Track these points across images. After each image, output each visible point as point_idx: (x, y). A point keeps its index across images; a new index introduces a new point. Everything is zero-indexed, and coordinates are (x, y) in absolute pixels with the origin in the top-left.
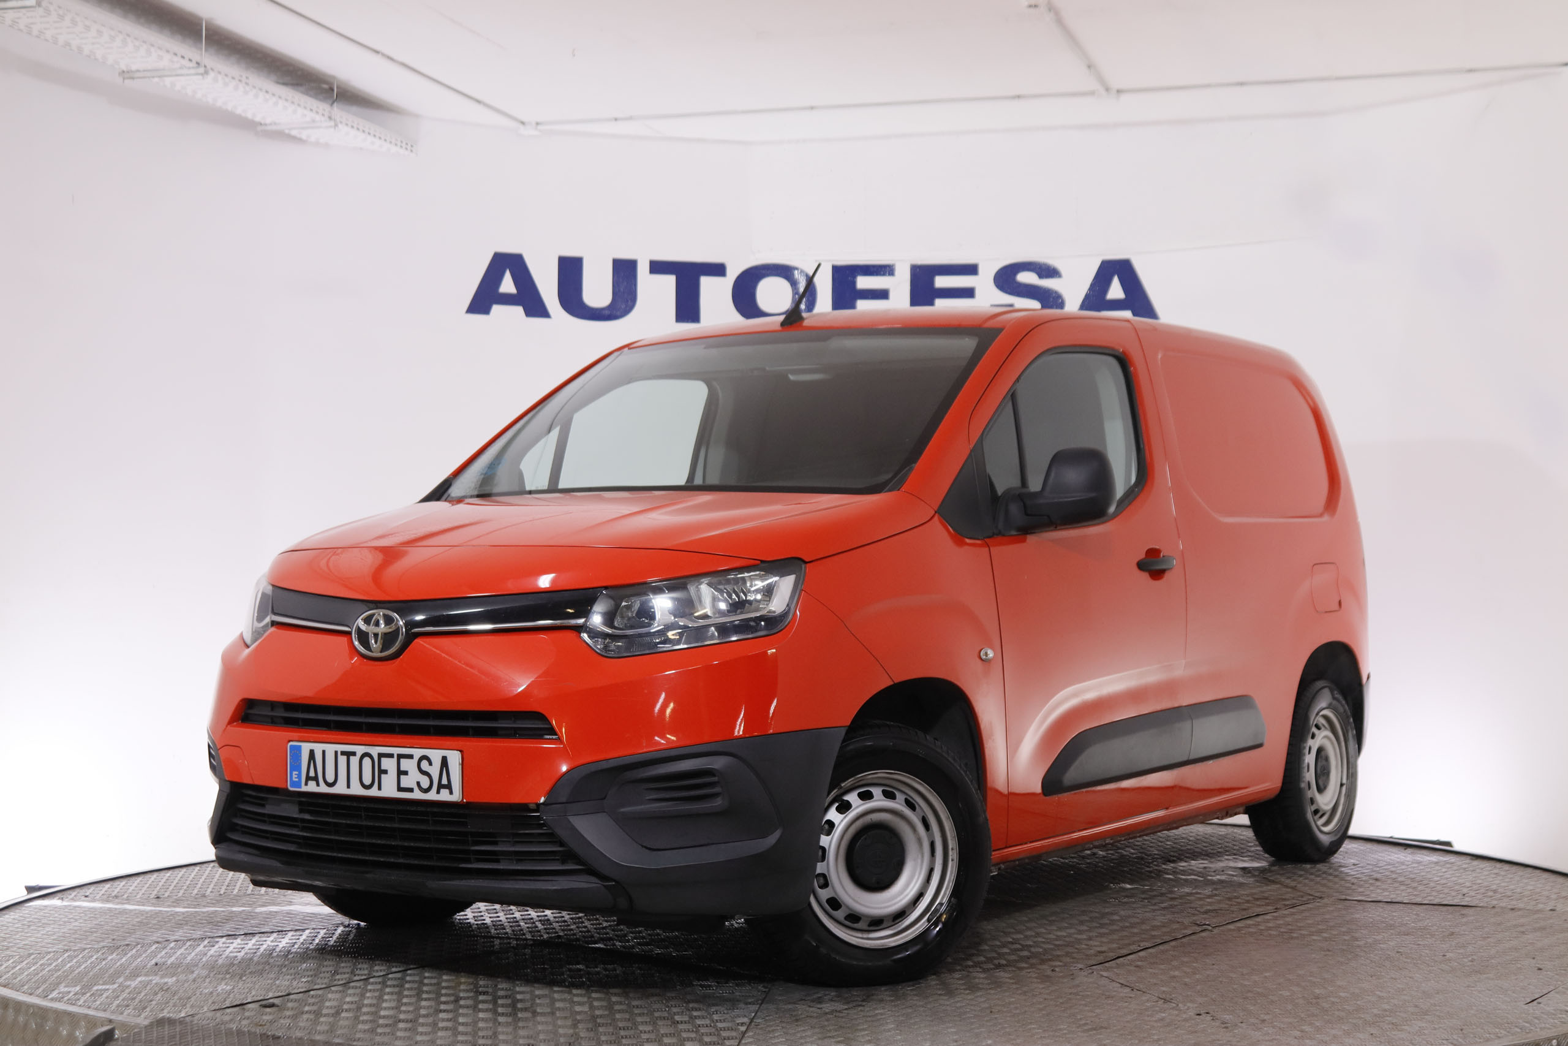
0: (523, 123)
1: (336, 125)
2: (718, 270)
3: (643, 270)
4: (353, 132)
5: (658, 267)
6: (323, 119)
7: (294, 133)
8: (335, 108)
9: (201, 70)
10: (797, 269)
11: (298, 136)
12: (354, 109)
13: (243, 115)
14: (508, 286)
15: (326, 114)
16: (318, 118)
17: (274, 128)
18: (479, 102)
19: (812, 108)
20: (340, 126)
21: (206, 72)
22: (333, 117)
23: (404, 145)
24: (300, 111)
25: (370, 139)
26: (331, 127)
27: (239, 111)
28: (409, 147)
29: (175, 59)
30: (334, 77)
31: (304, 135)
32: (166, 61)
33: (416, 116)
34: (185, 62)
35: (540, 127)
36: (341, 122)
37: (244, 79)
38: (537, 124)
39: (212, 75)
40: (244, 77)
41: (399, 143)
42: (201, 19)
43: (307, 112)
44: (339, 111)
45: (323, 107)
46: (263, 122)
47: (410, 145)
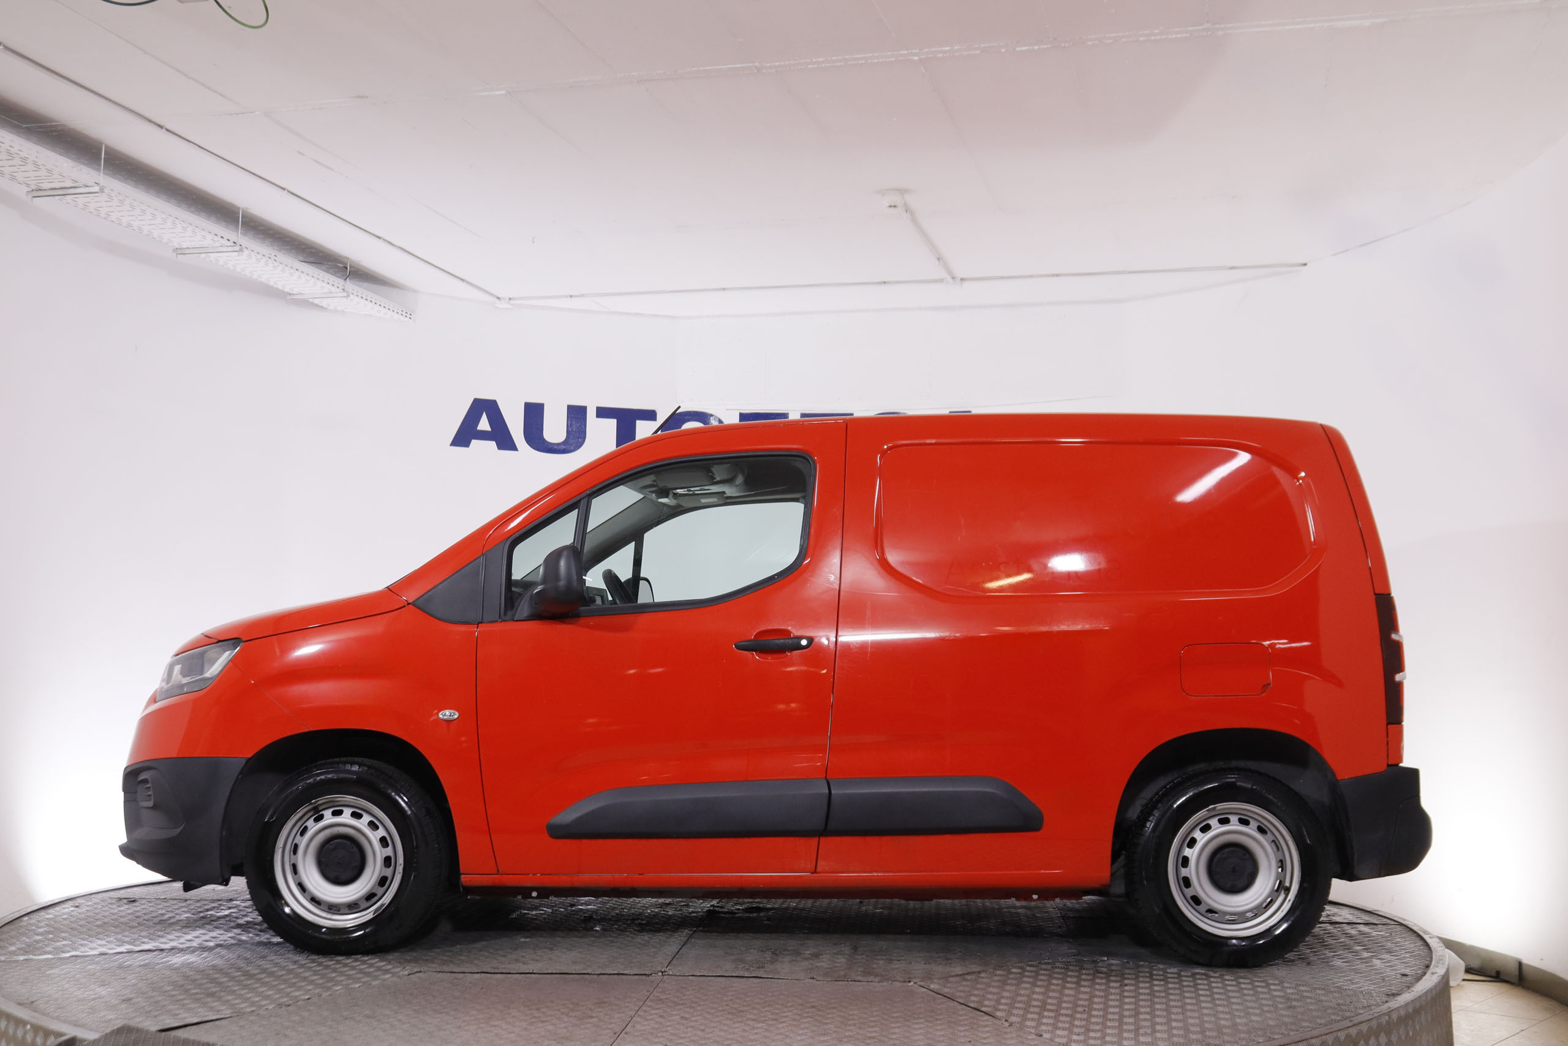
0: (498, 298)
1: (348, 296)
2: (650, 415)
3: (591, 414)
4: (363, 302)
5: (603, 413)
6: (338, 290)
7: (317, 301)
8: (348, 283)
9: (237, 248)
10: (712, 415)
11: (320, 305)
12: (366, 284)
13: (275, 286)
14: (484, 425)
15: (341, 287)
16: (334, 289)
17: (300, 297)
18: (462, 280)
19: (724, 289)
20: (351, 295)
21: (241, 250)
22: (346, 290)
23: (404, 313)
24: (319, 283)
25: (377, 307)
26: (345, 297)
27: (271, 283)
28: (409, 316)
29: (216, 238)
30: (348, 258)
31: (324, 303)
32: (208, 241)
33: (415, 291)
34: (224, 242)
35: (511, 302)
36: (352, 294)
37: (273, 257)
38: (510, 299)
39: (246, 252)
40: (273, 254)
41: (400, 312)
42: (239, 208)
43: (325, 285)
44: (350, 285)
45: (339, 282)
46: (291, 293)
47: (409, 315)
